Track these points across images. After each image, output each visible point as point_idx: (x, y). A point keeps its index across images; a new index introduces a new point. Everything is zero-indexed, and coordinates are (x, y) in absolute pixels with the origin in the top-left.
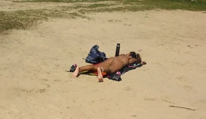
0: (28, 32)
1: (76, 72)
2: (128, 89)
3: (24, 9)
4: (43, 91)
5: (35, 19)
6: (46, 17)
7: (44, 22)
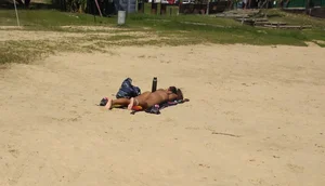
1: (108, 105)
2: (169, 120)
3: (16, 39)
5: (37, 52)
6: (52, 50)
7: (51, 56)
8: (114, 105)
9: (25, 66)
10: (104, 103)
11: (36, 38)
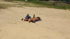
0: (6, 10)
3: (2, 3)
4: (16, 23)
5: (7, 7)
7: (10, 8)
8: (25, 20)
9: (4, 10)
10: (22, 19)
11: (7, 3)
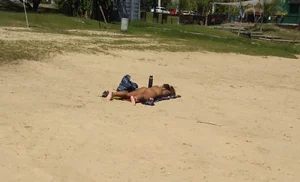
5: (46, 51)
7: (59, 55)
8: (114, 96)
10: (105, 94)
